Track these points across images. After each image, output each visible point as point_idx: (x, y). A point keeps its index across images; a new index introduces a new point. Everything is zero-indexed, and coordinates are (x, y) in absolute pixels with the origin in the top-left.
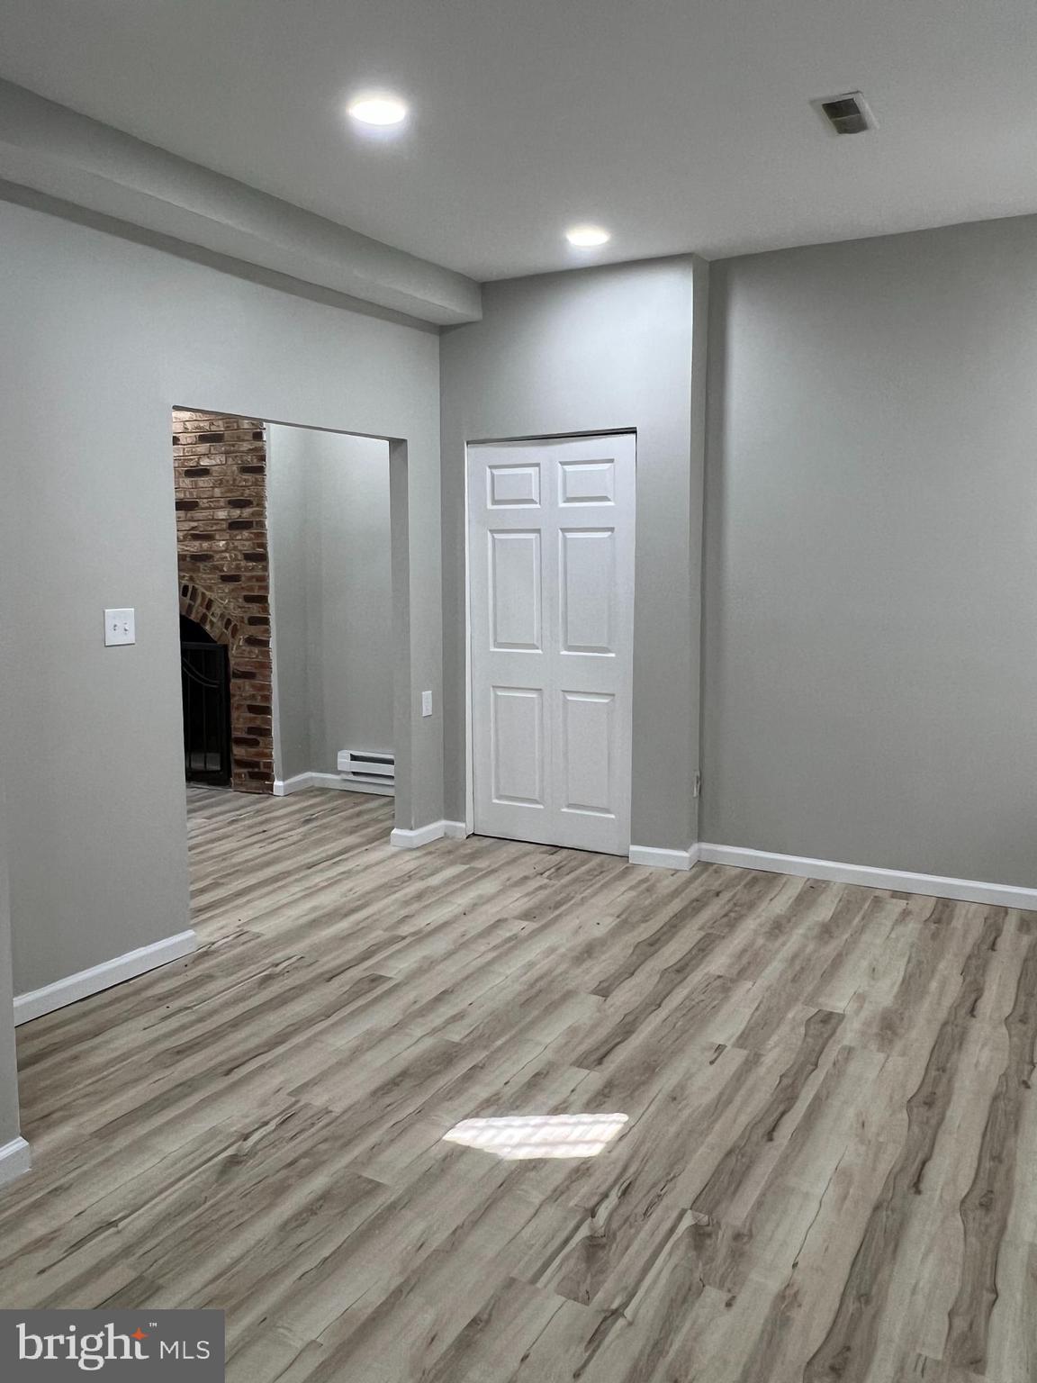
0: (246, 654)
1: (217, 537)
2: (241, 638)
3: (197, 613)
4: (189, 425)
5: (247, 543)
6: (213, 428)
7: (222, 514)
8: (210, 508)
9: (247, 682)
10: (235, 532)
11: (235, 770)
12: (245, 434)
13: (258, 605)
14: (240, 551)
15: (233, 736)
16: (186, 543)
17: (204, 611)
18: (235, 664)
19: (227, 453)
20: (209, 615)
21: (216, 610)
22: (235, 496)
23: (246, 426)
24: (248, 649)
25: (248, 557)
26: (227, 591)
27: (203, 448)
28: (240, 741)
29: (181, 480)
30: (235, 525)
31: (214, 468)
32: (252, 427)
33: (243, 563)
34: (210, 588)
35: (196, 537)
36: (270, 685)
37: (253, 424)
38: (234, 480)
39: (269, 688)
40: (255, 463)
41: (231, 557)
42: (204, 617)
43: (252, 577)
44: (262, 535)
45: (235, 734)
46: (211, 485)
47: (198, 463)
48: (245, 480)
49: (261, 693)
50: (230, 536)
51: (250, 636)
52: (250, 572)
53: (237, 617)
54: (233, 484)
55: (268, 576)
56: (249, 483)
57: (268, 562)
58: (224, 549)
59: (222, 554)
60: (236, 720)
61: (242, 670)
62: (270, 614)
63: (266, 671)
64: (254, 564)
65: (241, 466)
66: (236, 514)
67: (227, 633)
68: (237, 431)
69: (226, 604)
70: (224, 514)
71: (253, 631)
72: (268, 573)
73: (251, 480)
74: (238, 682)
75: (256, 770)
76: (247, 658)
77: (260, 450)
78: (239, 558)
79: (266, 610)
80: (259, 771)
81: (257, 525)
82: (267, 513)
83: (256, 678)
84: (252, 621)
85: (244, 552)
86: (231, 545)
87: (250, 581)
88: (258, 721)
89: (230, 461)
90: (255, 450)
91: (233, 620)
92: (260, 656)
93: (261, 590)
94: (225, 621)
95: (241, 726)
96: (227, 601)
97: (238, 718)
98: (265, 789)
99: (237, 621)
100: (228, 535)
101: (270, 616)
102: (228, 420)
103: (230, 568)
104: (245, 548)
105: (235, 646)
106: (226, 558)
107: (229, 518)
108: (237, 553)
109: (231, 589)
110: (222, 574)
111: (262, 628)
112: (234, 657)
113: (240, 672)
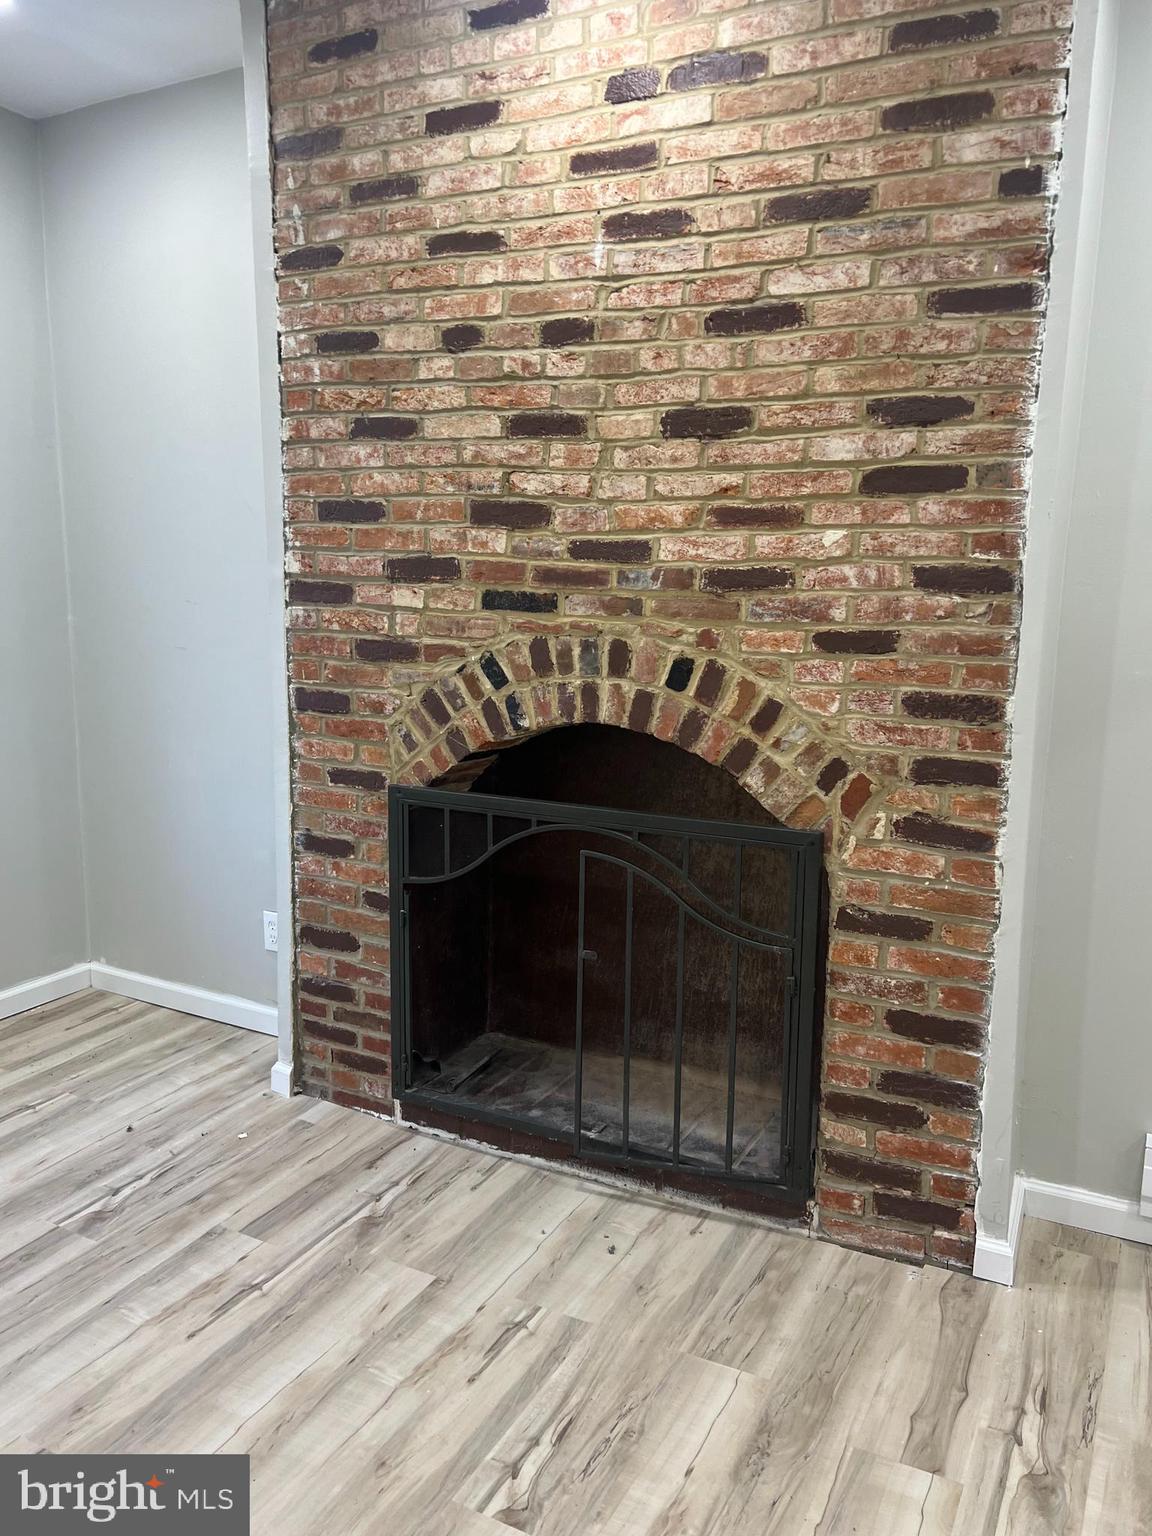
0: (898, 867)
1: (815, 516)
2: (880, 821)
3: (719, 736)
4: (733, 172)
5: (933, 536)
6: (830, 173)
7: (840, 447)
8: (796, 428)
9: (893, 947)
10: (885, 503)
11: (826, 1181)
12: (963, 183)
13: (960, 724)
14: (904, 558)
15: (825, 1089)
16: (693, 535)
17: (746, 732)
18: (851, 890)
19: (876, 250)
20: (764, 747)
21: (793, 732)
22: (901, 387)
23: (969, 156)
24: (904, 851)
25: (929, 579)
26: (837, 677)
27: (784, 239)
28: (848, 1107)
29: (692, 343)
30: (885, 481)
31: (819, 302)
32: (995, 154)
33: (911, 598)
34: (772, 670)
35: (729, 518)
36: (985, 966)
37: (1003, 145)
38: (902, 336)
39: (981, 971)
40: (999, 275)
41: (862, 577)
42: (744, 753)
43: (946, 641)
44: (1007, 510)
45: (831, 1085)
46: (807, 354)
47: (760, 289)
48: (947, 336)
49: (946, 983)
50: (864, 513)
51: (918, 813)
52: (935, 624)
53: (869, 758)
54: (894, 348)
55: (1016, 639)
56: (966, 345)
57: (1021, 595)
58: (838, 553)
59: (831, 568)
60: (843, 1048)
61: (879, 911)
62: (1009, 757)
63: (972, 921)
64: (957, 599)
65: (936, 289)
66: (897, 444)
67: (826, 799)
68: (931, 176)
69: (832, 717)
70: (849, 446)
71: (932, 802)
72: (1018, 629)
73: (974, 333)
74: (858, 942)
75: (907, 1193)
76: (901, 877)
77: (1025, 231)
78: (897, 583)
79: (993, 741)
80: (924, 1199)
81: (980, 480)
82: (1031, 441)
83: (933, 938)
84: (931, 771)
85: (919, 564)
86: (867, 541)
87: (936, 653)
88: (928, 1059)
89: (889, 276)
90: (1006, 230)
91: (855, 767)
92: (955, 877)
93: (977, 681)
94: (821, 765)
95: (858, 1066)
96: (834, 708)
97: (850, 1043)
98: (943, 1252)
99: (870, 768)
100: (857, 510)
101: (1009, 762)
102: (892, 141)
103: (859, 611)
104: (922, 551)
105: (852, 840)
106: (845, 579)
107: (866, 456)
108: (888, 565)
109: (856, 673)
110: (824, 628)
111: (971, 793)
112: (847, 870)
113: (871, 915)
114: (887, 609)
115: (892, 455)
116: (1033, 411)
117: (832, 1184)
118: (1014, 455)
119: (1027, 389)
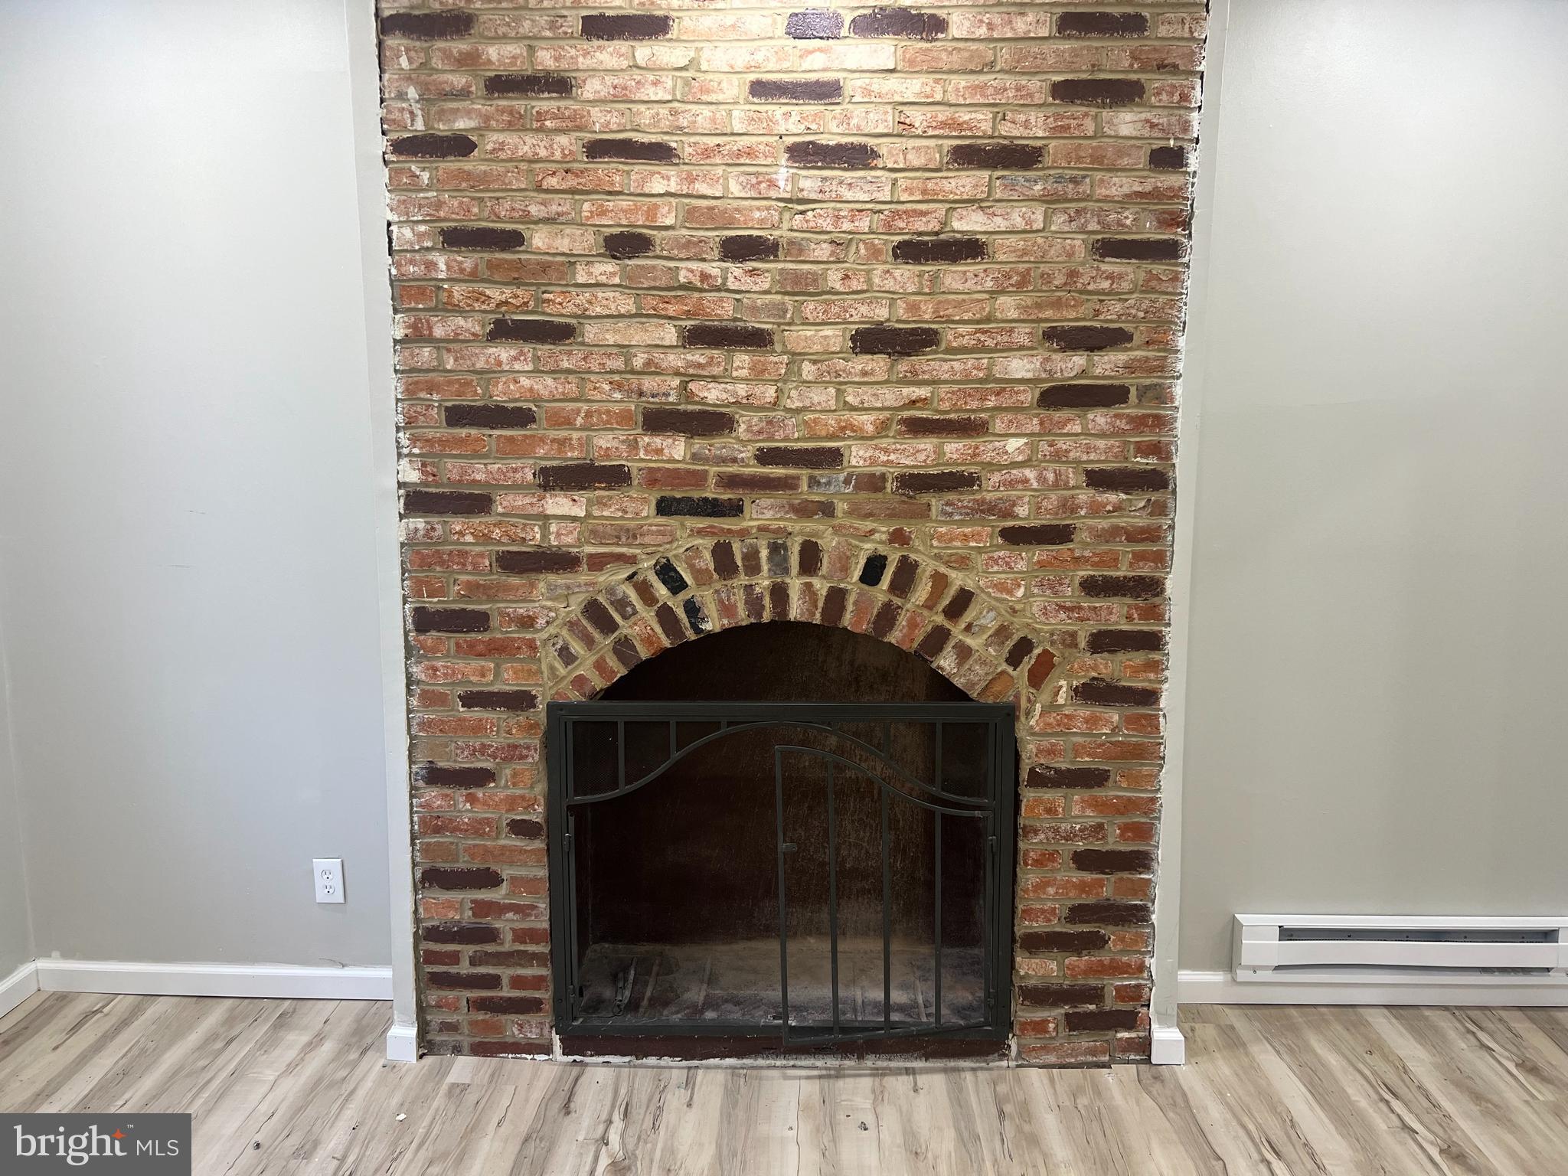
0: (1079, 726)
1: (999, 426)
2: (1062, 687)
3: (913, 625)
4: (917, 117)
5: (1101, 443)
6: (1005, 129)
7: (1020, 367)
8: (980, 349)
9: (1077, 796)
10: (1059, 415)
11: (1023, 1013)
12: (1120, 153)
13: (1129, 600)
14: (1077, 462)
15: (1019, 931)
16: (884, 443)
17: (940, 619)
18: (1039, 751)
19: (1049, 200)
20: (957, 631)
21: (984, 616)
22: (1071, 317)
23: (1125, 130)
24: (1084, 712)
25: (1098, 479)
26: (1021, 566)
27: (967, 182)
28: (1037, 943)
29: (880, 268)
30: (1063, 397)
31: (999, 240)
32: (1146, 133)
33: (1084, 496)
34: (962, 563)
35: (918, 427)
36: (1154, 800)
37: (1153, 126)
38: (1073, 274)
39: (1150, 806)
40: (1150, 231)
41: (1041, 478)
42: (938, 638)
43: (1114, 532)
44: (1161, 423)
45: (1025, 926)
46: (989, 284)
47: (944, 224)
48: (1110, 277)
49: (1122, 820)
50: (1041, 423)
51: (1094, 679)
52: (1105, 518)
53: (1052, 635)
54: (1065, 284)
55: (1172, 527)
56: (1125, 285)
57: (1174, 492)
58: (1020, 458)
59: (1014, 472)
60: (1035, 891)
61: (1063, 766)
62: (1169, 625)
63: (1142, 765)
64: (1123, 496)
65: (1100, 237)
66: (1070, 365)
67: (1014, 673)
68: (1094, 143)
69: (1019, 601)
70: (1028, 366)
71: (1106, 668)
72: (1173, 520)
73: (1132, 276)
74: (1046, 796)
75: (1092, 1007)
76: (1082, 734)
77: (1171, 198)
78: (1072, 483)
79: (1155, 613)
80: (1107, 1008)
81: (1140, 397)
82: (1180, 367)
83: (1110, 783)
84: (1104, 642)
85: (1090, 467)
86: (1044, 447)
87: (1107, 542)
88: (1108, 888)
89: (1059, 222)
90: (1156, 195)
91: (1040, 642)
92: (1127, 729)
93: (1141, 564)
94: (1010, 644)
95: (1049, 905)
96: (1020, 593)
97: (1041, 887)
98: (1124, 1051)
99: (1053, 643)
100: (1035, 421)
101: (1168, 629)
102: (1061, 110)
103: (1040, 508)
104: (1092, 456)
105: (1038, 706)
106: (1026, 481)
107: (1044, 376)
108: (1063, 468)
109: (1039, 562)
110: (1010, 523)
111: (1138, 658)
112: (1034, 734)
113: (1056, 771)
114: (1064, 505)
115: (1066, 375)
116: (1182, 342)
117: (1028, 1015)
118: (1166, 378)
119: (1176, 324)
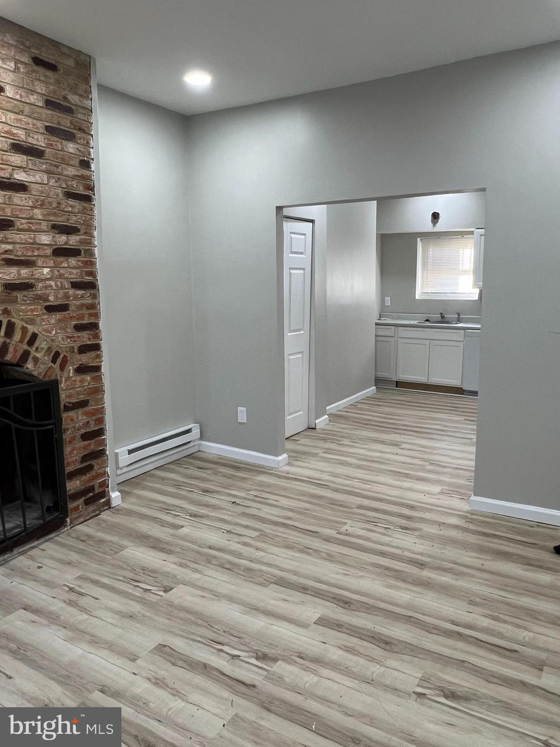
0: (78, 384)
1: (40, 263)
2: (71, 370)
3: (15, 350)
5: (74, 271)
6: (31, 140)
7: (45, 239)
8: (30, 230)
9: (80, 411)
10: (60, 259)
11: (70, 505)
12: (70, 158)
13: (89, 332)
14: (67, 278)
15: (66, 472)
17: (26, 347)
18: (66, 397)
19: (47, 172)
20: (33, 351)
21: (42, 343)
22: (61, 220)
23: (71, 150)
24: (78, 378)
25: (75, 285)
26: (53, 321)
27: (18, 159)
28: (73, 475)
30: (60, 252)
31: (32, 186)
32: (78, 153)
33: (71, 292)
34: (32, 321)
35: (10, 263)
36: (103, 408)
37: (79, 151)
38: (59, 203)
39: (101, 411)
40: (81, 191)
41: (56, 285)
42: (26, 355)
43: (82, 305)
44: (92, 264)
45: (67, 470)
46: (31, 203)
47: (11, 175)
48: (71, 206)
49: (94, 418)
50: (54, 263)
51: (81, 364)
52: (78, 300)
53: (66, 348)
54: (57, 207)
55: (99, 303)
56: (76, 210)
57: (98, 290)
58: (49, 277)
59: (47, 282)
60: (70, 454)
61: (74, 401)
62: (101, 340)
63: (99, 395)
64: (83, 292)
65: (66, 190)
66: (62, 239)
67: (55, 366)
68: (61, 153)
69: (54, 336)
70: (48, 239)
71: (84, 359)
72: (99, 300)
73: (78, 207)
74: (70, 415)
75: (91, 494)
76: (79, 387)
77: (87, 179)
78: (66, 287)
79: (97, 336)
80: (96, 493)
81: (85, 253)
82: (96, 243)
83: (89, 404)
84: (83, 349)
85: (72, 280)
86: (56, 272)
87: (80, 310)
88: (92, 445)
89: (52, 182)
90: (82, 177)
91: (62, 352)
92: (93, 382)
93: (91, 317)
94: (52, 354)
95: (75, 458)
96: (54, 332)
97: (71, 452)
98: (103, 507)
99: (67, 352)
100: (52, 262)
101: (101, 342)
102: (49, 137)
103: (57, 297)
104: (72, 276)
105: (64, 378)
106: (51, 286)
107: (53, 243)
108: (63, 280)
109: (59, 319)
110: (48, 304)
111: (93, 354)
112: (64, 390)
113: (73, 403)
114: (65, 296)
115: (61, 244)
116: (95, 233)
117: (72, 505)
118: (92, 247)
119: (93, 226)
